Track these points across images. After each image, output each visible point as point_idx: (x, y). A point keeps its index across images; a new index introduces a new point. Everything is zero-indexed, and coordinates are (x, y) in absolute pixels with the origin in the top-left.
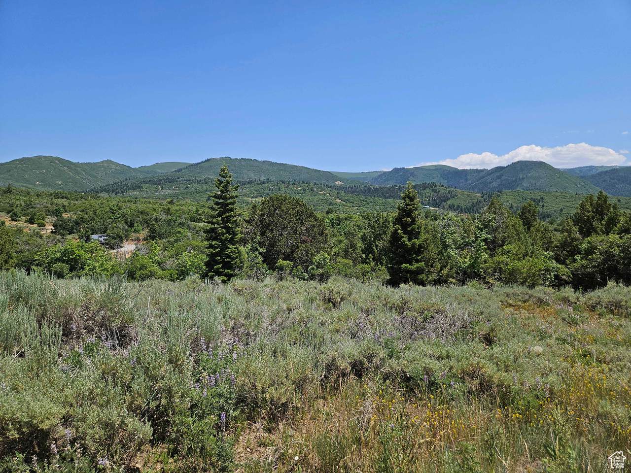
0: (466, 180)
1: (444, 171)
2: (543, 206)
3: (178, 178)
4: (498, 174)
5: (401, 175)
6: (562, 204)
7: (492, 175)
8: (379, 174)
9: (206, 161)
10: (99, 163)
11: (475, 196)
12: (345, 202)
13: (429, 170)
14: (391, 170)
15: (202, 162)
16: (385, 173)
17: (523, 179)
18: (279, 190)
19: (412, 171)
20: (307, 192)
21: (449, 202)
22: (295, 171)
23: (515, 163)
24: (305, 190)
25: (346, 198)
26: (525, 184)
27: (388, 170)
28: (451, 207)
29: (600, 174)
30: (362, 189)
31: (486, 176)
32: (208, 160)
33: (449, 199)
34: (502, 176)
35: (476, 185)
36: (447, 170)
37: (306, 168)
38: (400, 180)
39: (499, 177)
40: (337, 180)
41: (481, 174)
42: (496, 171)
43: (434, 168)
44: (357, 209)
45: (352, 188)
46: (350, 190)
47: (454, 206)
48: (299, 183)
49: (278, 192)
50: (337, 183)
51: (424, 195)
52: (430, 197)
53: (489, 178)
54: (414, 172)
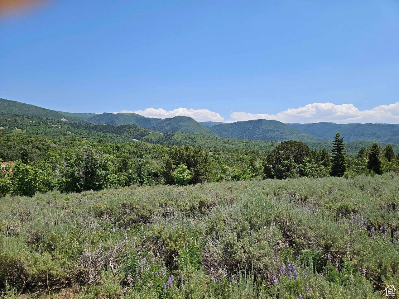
0: (150, 124)
1: (137, 118)
2: (196, 142)
4: (168, 122)
5: (109, 118)
6: (204, 141)
7: (165, 123)
8: (93, 116)
11: (160, 134)
12: (75, 133)
13: (128, 116)
14: (101, 114)
16: (97, 115)
17: (181, 126)
18: (16, 122)
19: (117, 116)
20: (42, 125)
21: (146, 137)
23: (177, 117)
24: (40, 123)
25: (75, 131)
26: (183, 129)
27: (100, 114)
28: (147, 140)
29: (216, 126)
30: (85, 125)
31: (161, 123)
33: (146, 135)
34: (171, 123)
35: (156, 127)
36: (139, 117)
37: (35, 106)
38: (108, 121)
39: (169, 124)
40: (62, 118)
41: (159, 121)
42: (167, 120)
43: (131, 115)
44: (86, 139)
45: (76, 124)
46: (75, 125)
47: (149, 140)
48: (32, 117)
49: (15, 123)
50: (62, 120)
51: (129, 132)
52: (133, 133)
53: (163, 124)
54: (118, 116)
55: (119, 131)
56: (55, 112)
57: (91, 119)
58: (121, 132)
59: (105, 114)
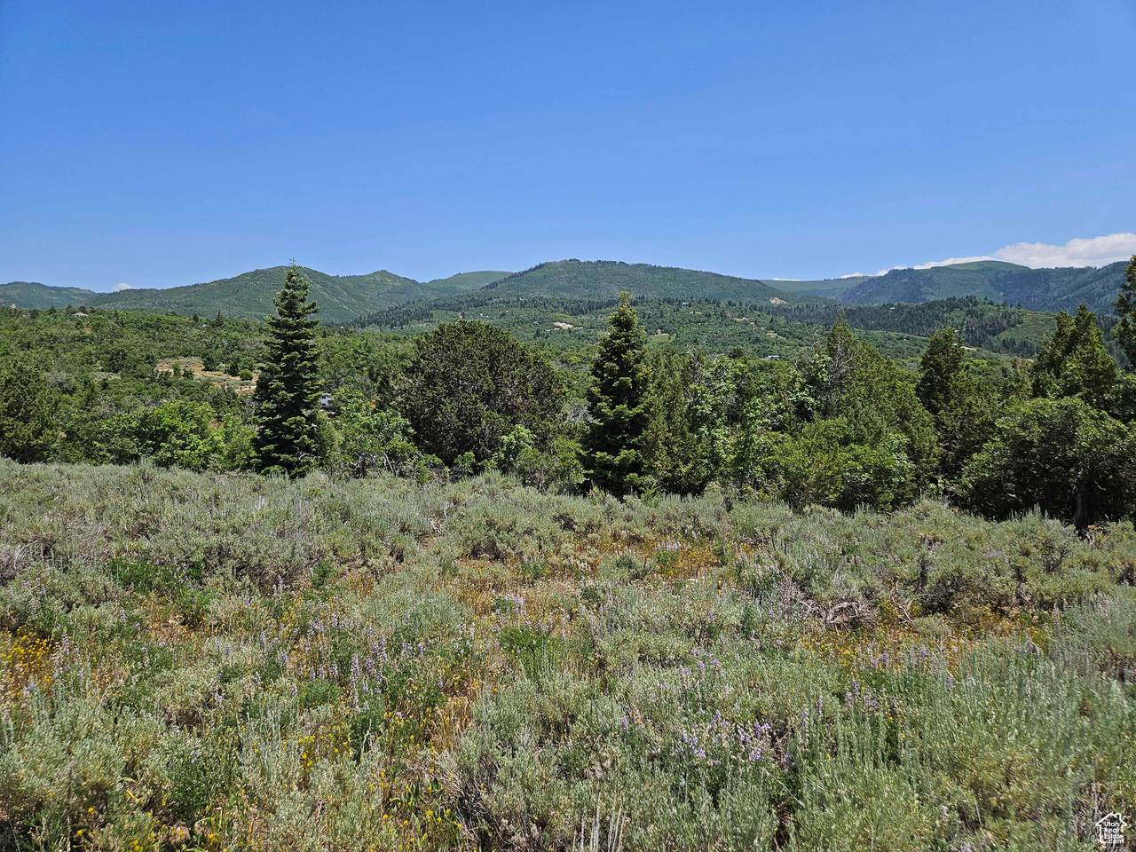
0: (1048, 290)
3: (490, 299)
4: (1118, 277)
5: (905, 283)
7: (1106, 279)
8: (861, 281)
9: (537, 268)
10: (368, 276)
12: (784, 336)
15: (531, 270)
18: (662, 316)
20: (713, 319)
21: (1003, 336)
22: (693, 280)
24: (710, 316)
25: (787, 329)
27: (879, 275)
28: (1008, 346)
30: (822, 311)
32: (541, 266)
33: (1004, 329)
35: (1067, 299)
36: (1005, 272)
38: (900, 293)
40: (774, 296)
41: (1081, 278)
42: (1113, 271)
43: (977, 268)
45: (802, 310)
46: (797, 314)
47: (1014, 343)
48: (699, 302)
49: (660, 321)
50: (773, 302)
51: (949, 321)
52: (962, 325)
53: (1097, 287)
54: (932, 277)
55: (915, 322)
56: (758, 284)
57: (853, 292)
58: (920, 324)
59: (894, 274)
